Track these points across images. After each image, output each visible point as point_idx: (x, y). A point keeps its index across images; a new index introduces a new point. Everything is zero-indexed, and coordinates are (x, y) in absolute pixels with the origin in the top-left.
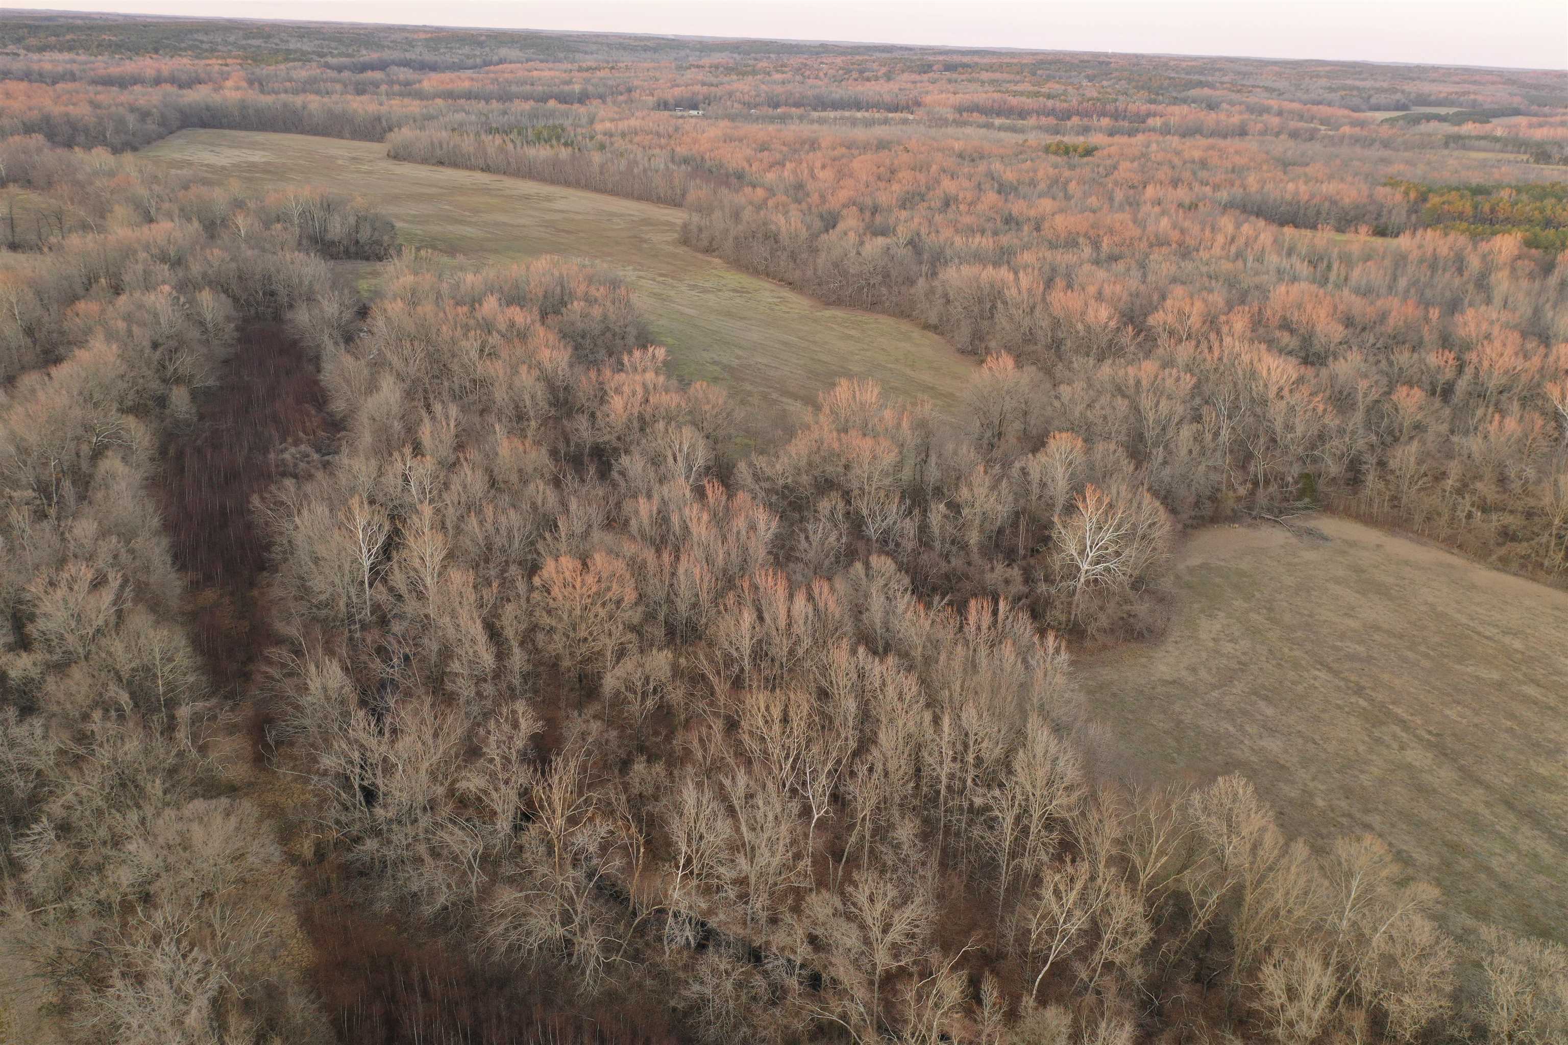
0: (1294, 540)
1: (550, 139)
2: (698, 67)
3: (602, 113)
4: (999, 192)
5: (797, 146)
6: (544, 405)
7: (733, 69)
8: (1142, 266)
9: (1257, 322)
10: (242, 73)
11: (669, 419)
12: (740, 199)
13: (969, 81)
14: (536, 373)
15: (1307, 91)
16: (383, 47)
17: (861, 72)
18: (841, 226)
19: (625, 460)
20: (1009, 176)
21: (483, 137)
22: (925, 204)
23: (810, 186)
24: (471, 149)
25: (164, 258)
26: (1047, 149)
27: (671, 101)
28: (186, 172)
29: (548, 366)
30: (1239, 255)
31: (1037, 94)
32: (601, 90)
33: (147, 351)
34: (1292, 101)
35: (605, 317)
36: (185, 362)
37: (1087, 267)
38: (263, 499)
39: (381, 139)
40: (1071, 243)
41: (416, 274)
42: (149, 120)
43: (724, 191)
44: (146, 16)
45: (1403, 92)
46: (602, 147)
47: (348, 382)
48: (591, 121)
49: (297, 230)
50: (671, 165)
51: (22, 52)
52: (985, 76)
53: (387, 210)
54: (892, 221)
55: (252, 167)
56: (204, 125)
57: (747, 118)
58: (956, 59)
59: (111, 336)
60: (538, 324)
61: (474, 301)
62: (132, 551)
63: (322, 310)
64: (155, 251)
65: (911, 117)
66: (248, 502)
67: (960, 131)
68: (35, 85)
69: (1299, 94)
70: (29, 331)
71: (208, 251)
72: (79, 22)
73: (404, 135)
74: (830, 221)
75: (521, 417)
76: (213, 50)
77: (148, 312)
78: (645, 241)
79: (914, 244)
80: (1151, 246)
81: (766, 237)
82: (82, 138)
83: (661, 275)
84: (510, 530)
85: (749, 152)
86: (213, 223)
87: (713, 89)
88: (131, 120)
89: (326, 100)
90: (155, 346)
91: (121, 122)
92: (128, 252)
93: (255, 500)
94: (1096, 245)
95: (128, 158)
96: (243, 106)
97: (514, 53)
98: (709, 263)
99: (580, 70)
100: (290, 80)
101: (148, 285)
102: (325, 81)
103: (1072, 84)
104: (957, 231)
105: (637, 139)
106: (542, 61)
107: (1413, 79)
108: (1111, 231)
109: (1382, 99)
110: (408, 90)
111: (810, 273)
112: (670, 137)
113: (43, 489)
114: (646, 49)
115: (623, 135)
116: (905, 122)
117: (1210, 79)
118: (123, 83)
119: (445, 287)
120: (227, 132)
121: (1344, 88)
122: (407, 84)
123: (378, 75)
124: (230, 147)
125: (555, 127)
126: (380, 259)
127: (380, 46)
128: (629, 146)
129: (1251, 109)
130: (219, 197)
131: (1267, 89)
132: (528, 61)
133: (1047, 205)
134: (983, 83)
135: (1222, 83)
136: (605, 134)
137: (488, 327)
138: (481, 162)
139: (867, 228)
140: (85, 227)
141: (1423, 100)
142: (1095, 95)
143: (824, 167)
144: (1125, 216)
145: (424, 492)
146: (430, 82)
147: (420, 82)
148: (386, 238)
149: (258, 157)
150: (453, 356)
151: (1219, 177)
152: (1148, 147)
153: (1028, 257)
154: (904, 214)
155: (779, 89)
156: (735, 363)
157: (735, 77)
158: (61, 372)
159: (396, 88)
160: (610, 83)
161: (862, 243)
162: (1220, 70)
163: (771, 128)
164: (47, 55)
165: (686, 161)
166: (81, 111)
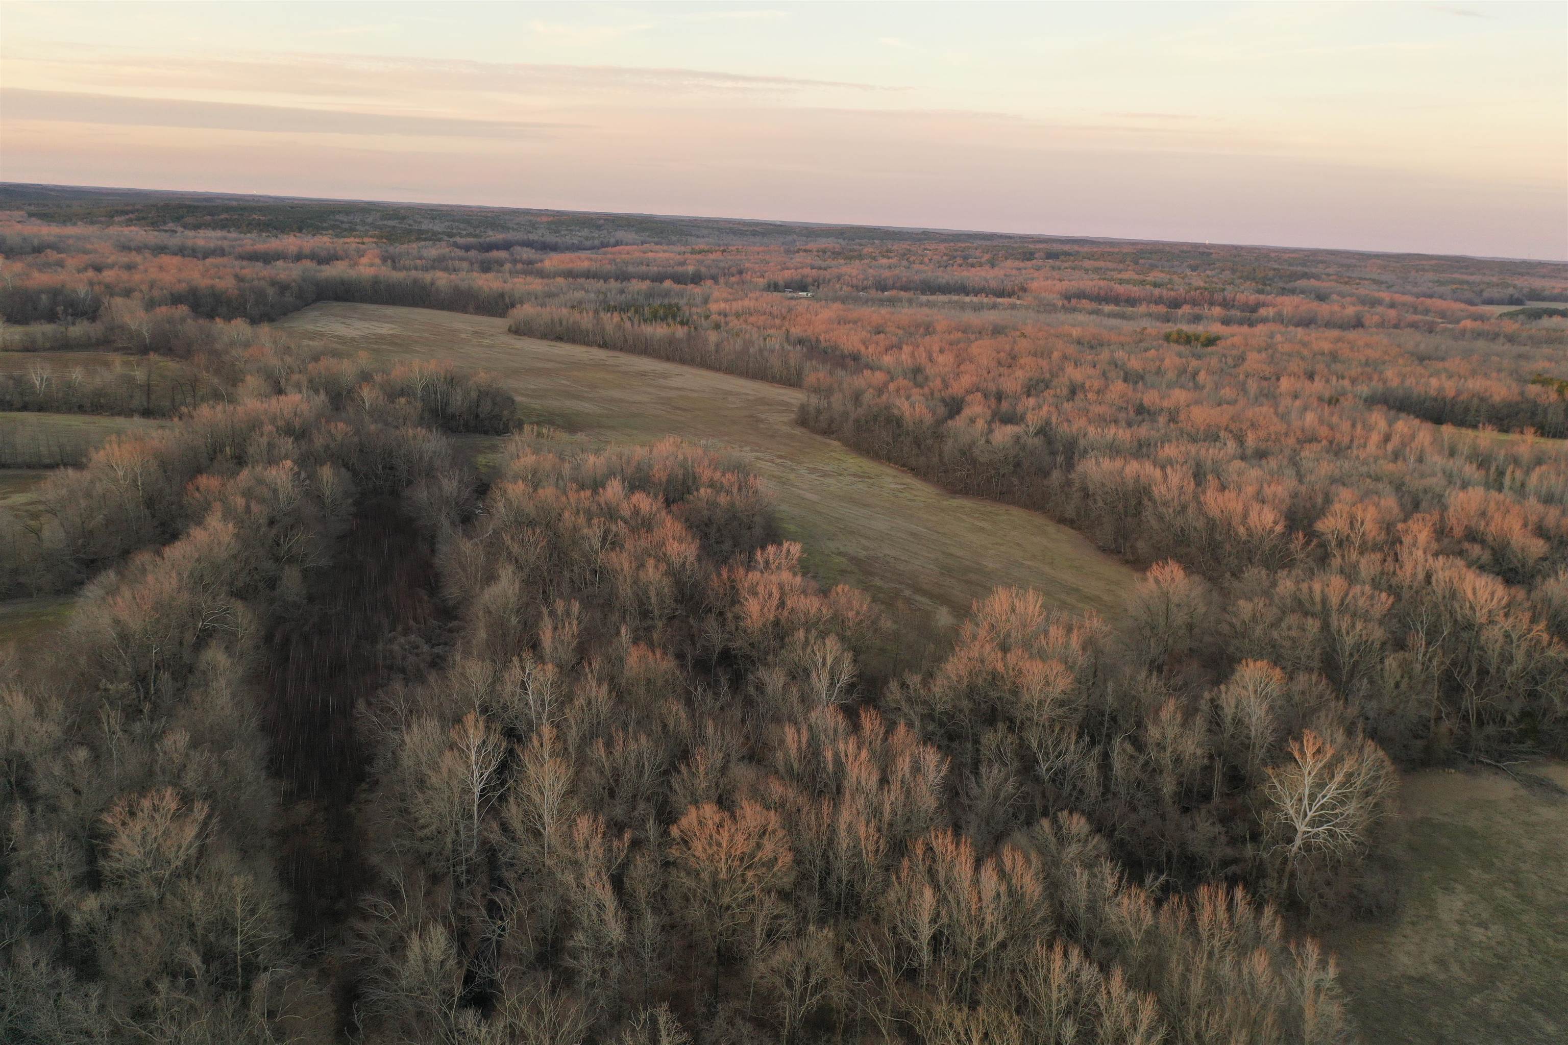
0: (1523, 792)
1: (666, 318)
2: (805, 251)
3: (716, 294)
4: (1125, 380)
5: (912, 329)
6: (669, 602)
7: (839, 254)
8: (1294, 462)
9: (1441, 532)
10: (377, 251)
11: (808, 627)
12: (858, 382)
13: (1073, 269)
14: (663, 567)
15: (1416, 284)
16: (508, 228)
17: (965, 258)
18: (967, 412)
19: (762, 673)
20: (1135, 364)
21: (602, 314)
22: (1052, 392)
23: (930, 370)
24: (590, 326)
25: (289, 430)
26: (1167, 338)
27: (781, 283)
28: (316, 344)
29: (677, 561)
30: (1396, 456)
31: (1142, 283)
32: (714, 271)
33: (264, 529)
34: (1404, 294)
35: (733, 504)
36: (300, 541)
37: (1237, 464)
38: (369, 704)
39: (503, 314)
40: (1211, 436)
41: (536, 451)
42: (288, 294)
43: (840, 373)
44: (294, 199)
45: (1515, 287)
46: (717, 326)
47: (464, 570)
48: (706, 301)
49: (419, 404)
50: (786, 346)
51: (180, 229)
52: (1087, 264)
53: (508, 384)
54: (1020, 409)
55: (380, 339)
56: (338, 298)
57: (857, 300)
58: (1057, 247)
59: (228, 515)
60: (663, 513)
61: (597, 485)
62: (224, 764)
63: (441, 490)
64: (280, 423)
65: (1018, 302)
66: (353, 707)
67: (1070, 317)
68: (187, 259)
69: (1409, 287)
70: (150, 502)
71: (332, 425)
72: (234, 203)
73: (527, 311)
74: (955, 407)
75: (645, 614)
76: (352, 230)
77: (268, 487)
78: (762, 421)
79: (1044, 431)
80: (1299, 441)
81: (889, 421)
82: (223, 310)
83: (780, 457)
84: (640, 754)
85: (864, 334)
86: (339, 394)
87: (821, 272)
88: (271, 292)
89: (453, 277)
90: (272, 523)
91: (261, 294)
92: (255, 425)
93: (361, 705)
94: (1240, 440)
95: (265, 330)
96: (376, 282)
97: (630, 236)
98: (827, 445)
99: (693, 252)
100: (421, 258)
101: (272, 461)
102: (452, 259)
103: (1175, 273)
104: (1090, 421)
105: (752, 319)
106: (656, 244)
107: (1522, 274)
108: (1254, 426)
109: (1495, 293)
110: (530, 269)
111: (935, 460)
112: (784, 318)
113: (141, 679)
114: (755, 234)
115: (738, 315)
116: (1013, 307)
117: (1314, 270)
118: (267, 258)
119: (567, 469)
120: (359, 305)
121: (1453, 282)
122: (530, 263)
123: (502, 254)
124: (360, 319)
125: (670, 305)
126: (498, 433)
127: (505, 228)
128: (744, 326)
129: (1363, 301)
130: (347, 369)
131: (1375, 281)
132: (642, 243)
133: (1179, 396)
134: (1087, 271)
135: (1328, 275)
136: (720, 314)
137: (611, 513)
138: (599, 339)
139: (994, 415)
140: (217, 396)
141: (1535, 295)
142: (1202, 284)
143: (941, 351)
144: (1265, 410)
145: (543, 705)
146: (552, 261)
147: (542, 261)
148: (505, 413)
149: (385, 329)
150: (574, 543)
151: (1355, 371)
152: (1272, 337)
153: (1169, 451)
154: (1032, 401)
155: (886, 273)
156: (863, 554)
157: (842, 261)
158: (177, 551)
159: (519, 266)
160: (722, 265)
161: (991, 431)
162: (1322, 262)
163: (884, 311)
164: (202, 233)
165: (800, 342)
166: (226, 284)
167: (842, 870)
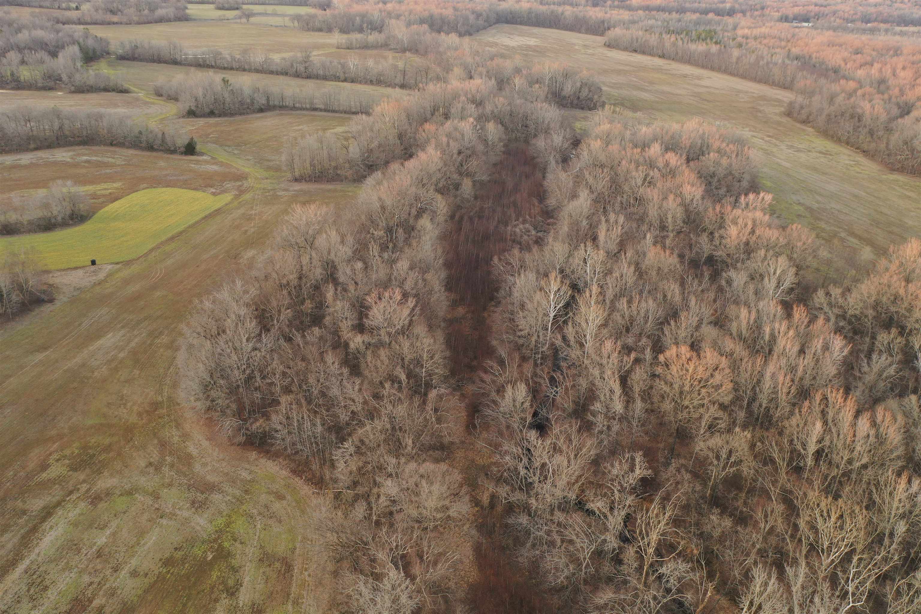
1: (706, 39)
3: (743, 23)
5: (884, 52)
6: (679, 222)
11: (768, 248)
12: (835, 88)
14: (679, 200)
18: (915, 114)
19: (732, 273)
21: (664, 36)
23: (891, 82)
24: (655, 43)
25: (473, 101)
27: (791, 16)
28: (493, 50)
29: (688, 198)
32: (744, 7)
33: (455, 156)
35: (731, 165)
36: (473, 164)
38: (500, 259)
39: (602, 34)
41: (611, 122)
42: (480, 18)
43: (823, 81)
46: (740, 46)
47: (560, 190)
48: (735, 28)
49: (546, 89)
50: (787, 61)
53: (599, 79)
55: (529, 48)
56: (507, 22)
57: (845, 29)
59: (438, 146)
60: (684, 167)
61: (645, 146)
62: (424, 280)
63: (552, 141)
64: (469, 96)
66: (491, 260)
70: (400, 136)
71: (497, 99)
73: (617, 32)
74: (906, 109)
75: (663, 228)
77: (460, 133)
78: (760, 111)
81: (852, 117)
82: (445, 28)
83: (769, 136)
84: (647, 311)
85: (846, 54)
86: (502, 81)
87: (822, 9)
88: (472, 18)
89: (575, 9)
90: (460, 153)
91: (466, 18)
92: (456, 96)
93: (496, 259)
95: (466, 40)
96: (530, 12)
98: (804, 130)
101: (463, 118)
105: (765, 41)
111: (883, 146)
112: (789, 41)
113: (389, 230)
115: (755, 38)
119: (628, 134)
120: (518, 26)
124: (519, 35)
125: (710, 31)
126: (590, 109)
128: (759, 46)
130: (508, 65)
136: (743, 37)
137: (651, 165)
138: (660, 52)
140: (438, 78)
143: (904, 68)
145: (594, 274)
148: (596, 97)
149: (532, 42)
150: (626, 180)
155: (872, 10)
156: (815, 206)
158: (411, 164)
163: (864, 38)
165: (797, 58)
166: (448, 12)
167: (763, 399)
